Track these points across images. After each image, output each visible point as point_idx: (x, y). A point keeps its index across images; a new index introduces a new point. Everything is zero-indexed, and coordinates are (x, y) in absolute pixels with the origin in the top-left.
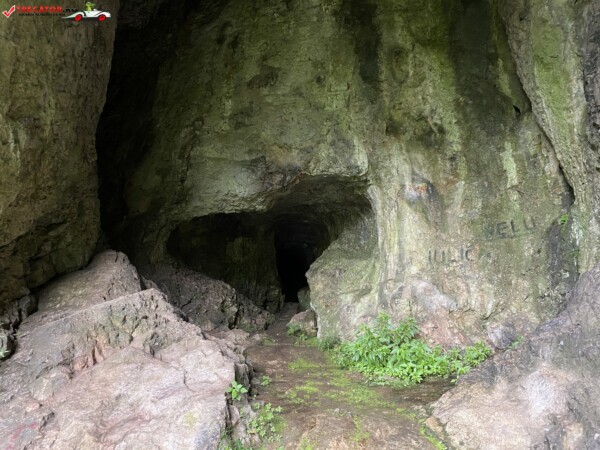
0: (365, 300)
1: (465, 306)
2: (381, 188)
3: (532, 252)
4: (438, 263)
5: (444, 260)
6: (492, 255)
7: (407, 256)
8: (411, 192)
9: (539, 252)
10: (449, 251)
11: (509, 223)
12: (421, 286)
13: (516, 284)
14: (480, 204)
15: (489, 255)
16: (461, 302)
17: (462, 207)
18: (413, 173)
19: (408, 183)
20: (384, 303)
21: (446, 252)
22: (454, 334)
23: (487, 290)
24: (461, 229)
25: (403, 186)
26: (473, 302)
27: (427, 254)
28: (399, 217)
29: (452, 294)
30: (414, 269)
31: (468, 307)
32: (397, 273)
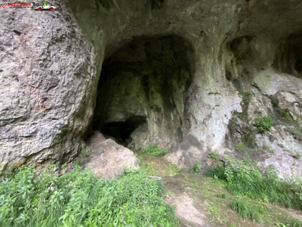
2: (149, 119)
3: (175, 132)
12: (157, 138)
13: (173, 138)
15: (168, 132)
18: (155, 116)
20: (150, 141)
21: (161, 132)
22: (163, 147)
27: (158, 132)
28: (153, 125)
30: (156, 135)
32: (153, 135)
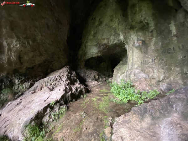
0: (123, 75)
4: (144, 64)
5: (146, 63)
6: (164, 60)
8: (137, 44)
9: (185, 57)
10: (148, 60)
11: (172, 48)
12: (137, 71)
16: (150, 76)
18: (138, 39)
19: (136, 42)
20: (126, 76)
23: (161, 72)
25: (134, 43)
26: (155, 76)
27: (140, 62)
28: (133, 52)
30: (136, 66)
31: (153, 77)
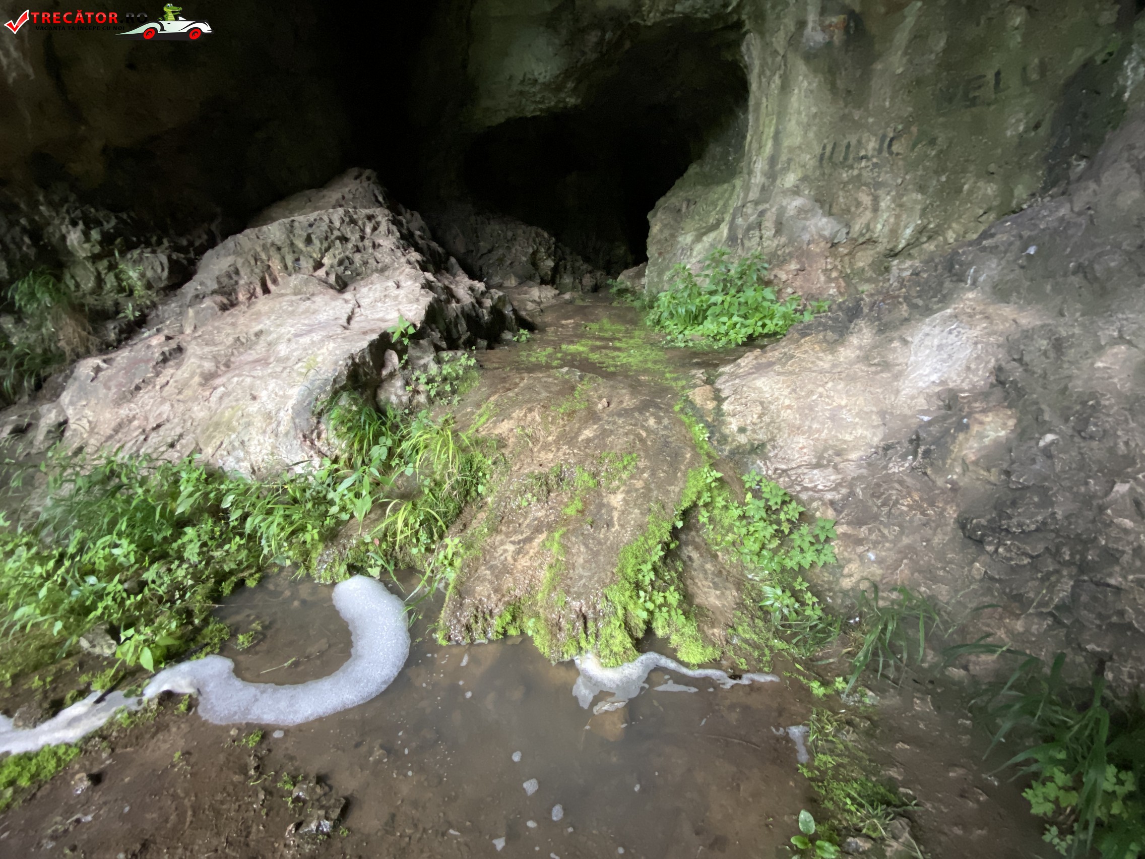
0: (708, 239)
1: (862, 235)
2: (762, 34)
3: (1021, 128)
4: (834, 165)
5: (846, 158)
6: (939, 141)
7: (784, 158)
8: (814, 36)
9: (1037, 127)
10: (859, 142)
11: (990, 76)
12: (794, 204)
13: (971, 192)
14: (942, 43)
15: (932, 142)
16: (857, 227)
17: (905, 53)
19: (812, 18)
21: (854, 142)
22: (830, 280)
23: (909, 205)
24: (892, 99)
25: (801, 24)
26: (879, 227)
27: (818, 150)
28: (785, 88)
29: (845, 216)
30: (790, 179)
31: (867, 236)
32: (763, 189)
